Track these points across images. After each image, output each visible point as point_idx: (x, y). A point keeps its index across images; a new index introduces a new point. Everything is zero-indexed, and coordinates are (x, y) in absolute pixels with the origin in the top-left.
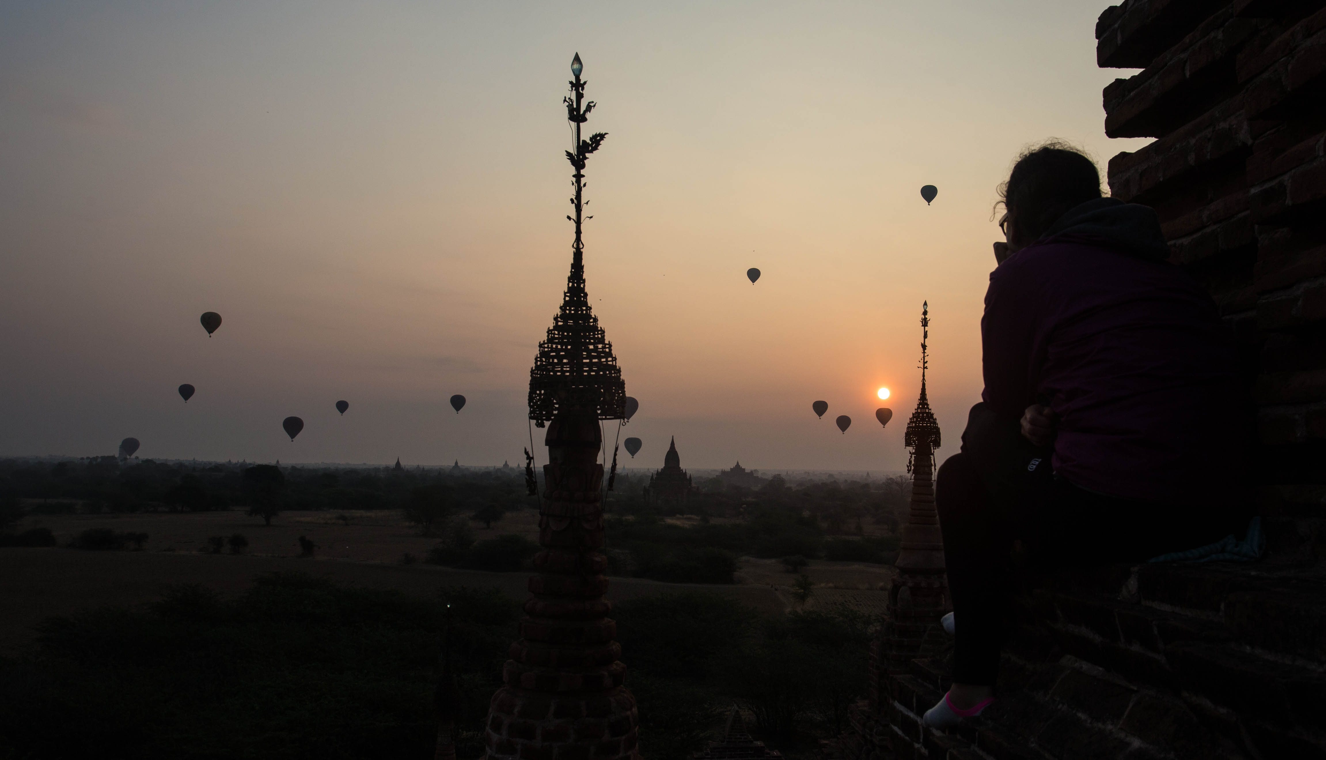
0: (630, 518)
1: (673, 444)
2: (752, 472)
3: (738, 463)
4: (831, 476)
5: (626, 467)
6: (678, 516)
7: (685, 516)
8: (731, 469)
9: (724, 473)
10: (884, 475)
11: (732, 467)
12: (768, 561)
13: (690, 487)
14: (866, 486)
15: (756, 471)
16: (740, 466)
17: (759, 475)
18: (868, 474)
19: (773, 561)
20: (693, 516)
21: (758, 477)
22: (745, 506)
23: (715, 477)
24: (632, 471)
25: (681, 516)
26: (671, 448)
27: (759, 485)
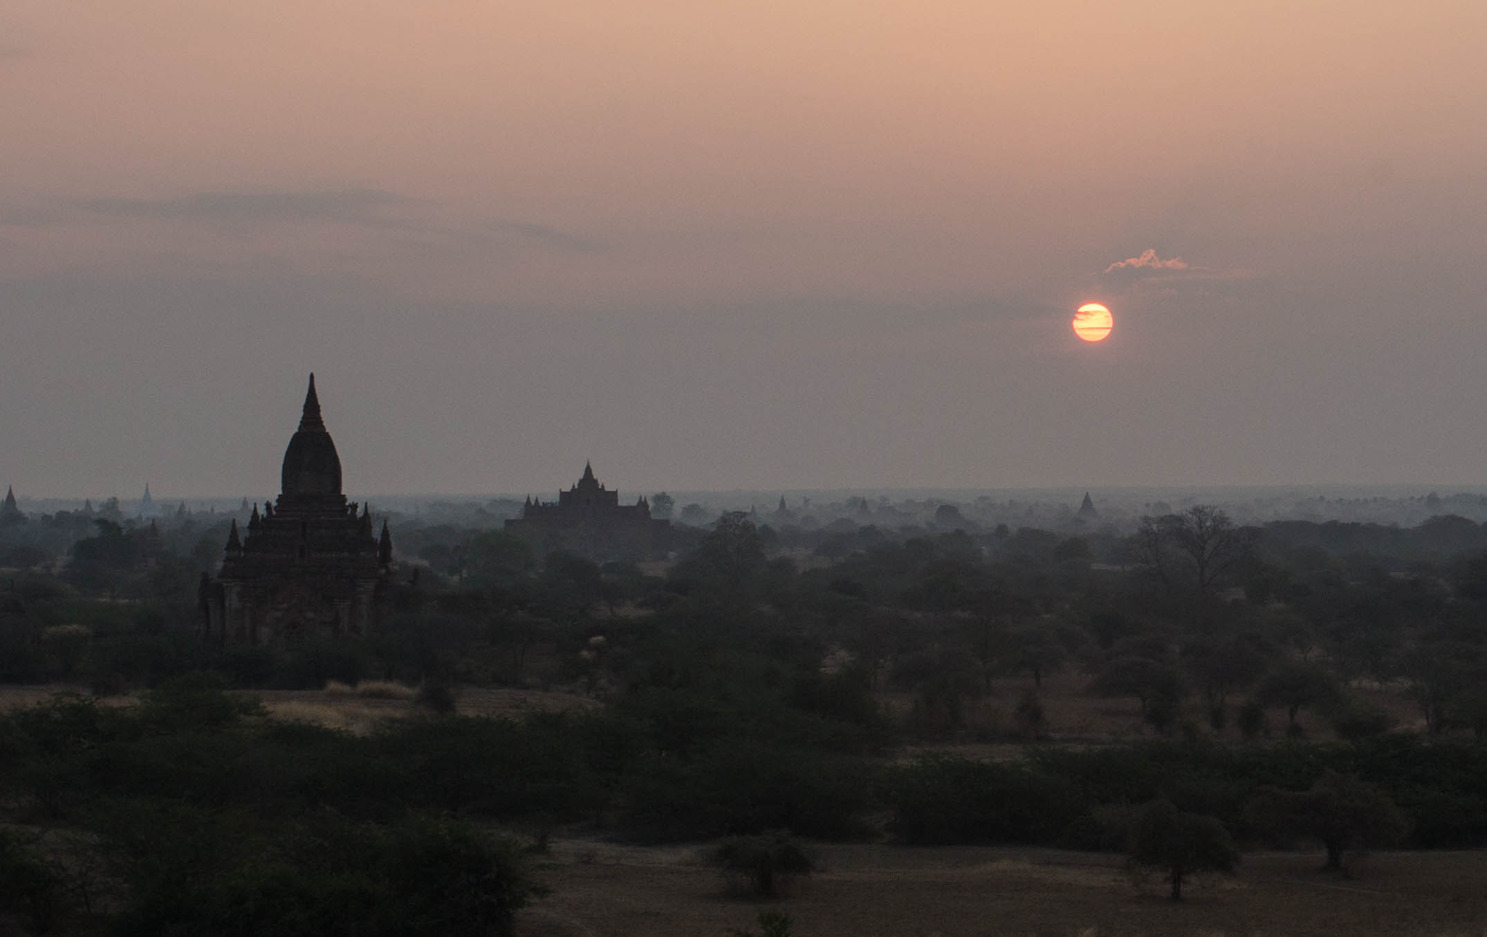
0: (128, 702)
1: (312, 405)
2: (643, 504)
3: (588, 470)
4: (948, 510)
5: (154, 496)
6: (333, 686)
7: (363, 686)
8: (562, 494)
9: (534, 510)
10: (1147, 505)
11: (568, 489)
12: (664, 857)
13: (383, 571)
14: (1073, 548)
15: (662, 499)
16: (596, 481)
17: (676, 513)
18: (1087, 501)
19: (686, 853)
20: (393, 687)
21: (667, 521)
22: (601, 638)
23: (502, 525)
24: (181, 512)
25: (346, 688)
26: (305, 422)
27: (672, 555)
